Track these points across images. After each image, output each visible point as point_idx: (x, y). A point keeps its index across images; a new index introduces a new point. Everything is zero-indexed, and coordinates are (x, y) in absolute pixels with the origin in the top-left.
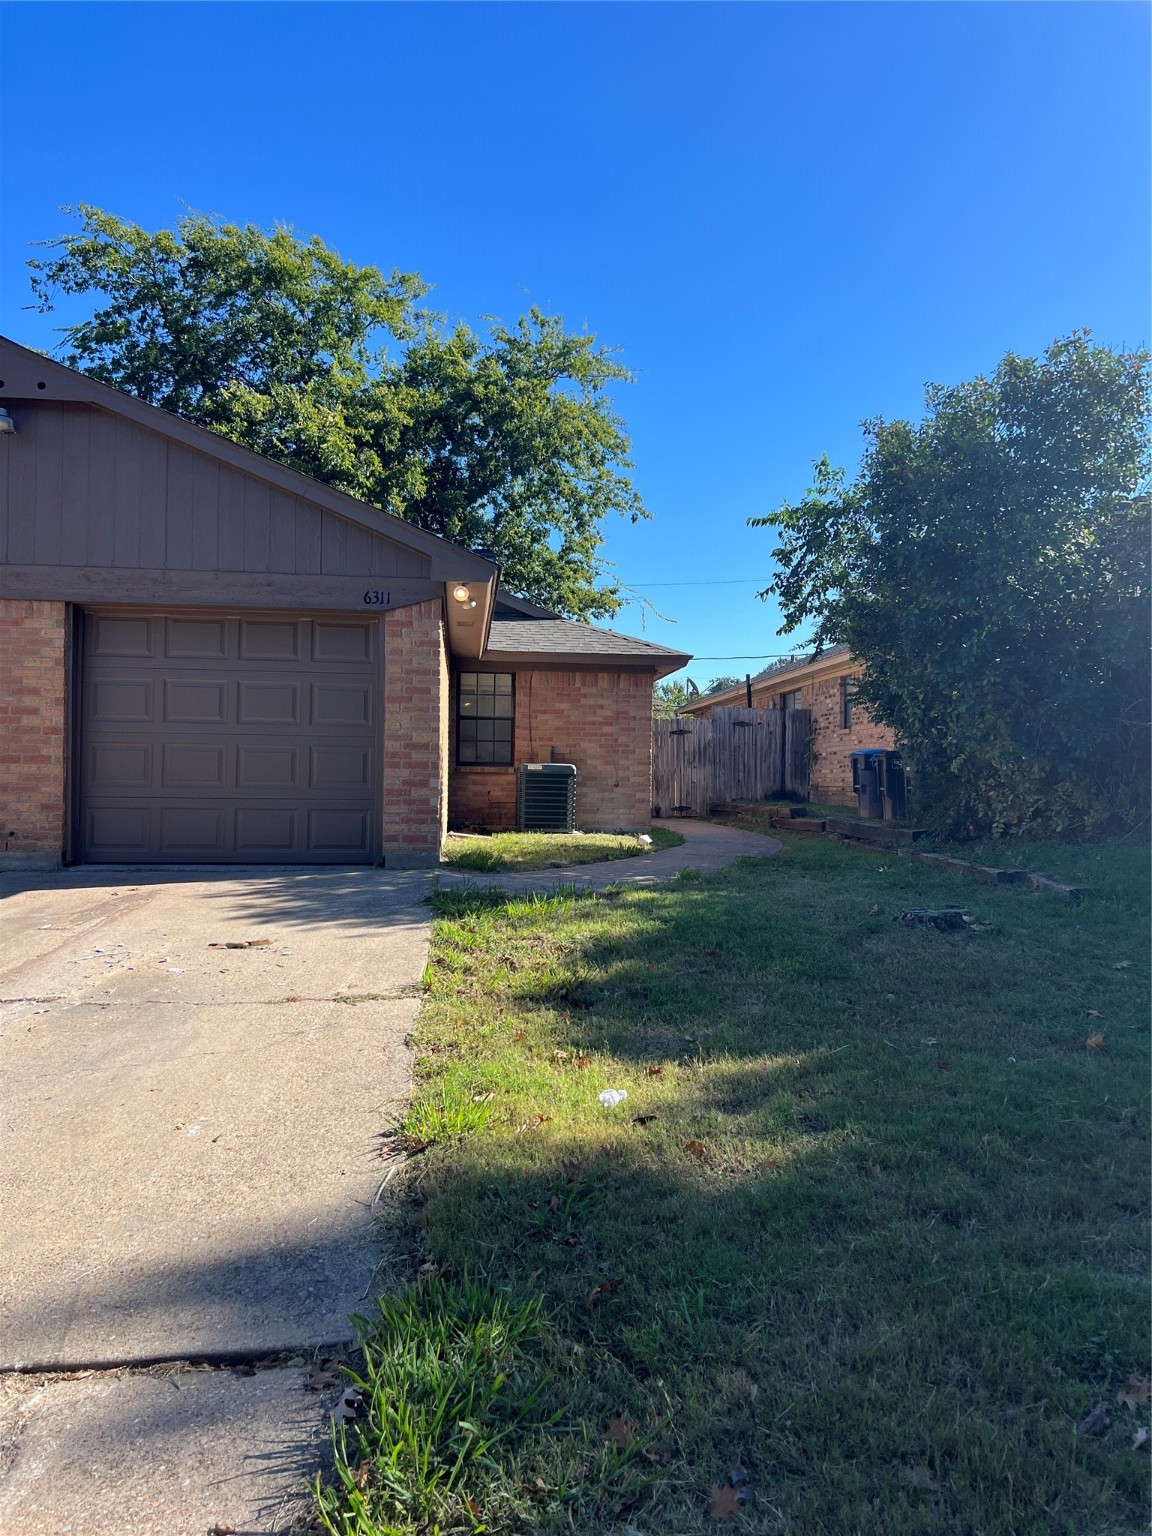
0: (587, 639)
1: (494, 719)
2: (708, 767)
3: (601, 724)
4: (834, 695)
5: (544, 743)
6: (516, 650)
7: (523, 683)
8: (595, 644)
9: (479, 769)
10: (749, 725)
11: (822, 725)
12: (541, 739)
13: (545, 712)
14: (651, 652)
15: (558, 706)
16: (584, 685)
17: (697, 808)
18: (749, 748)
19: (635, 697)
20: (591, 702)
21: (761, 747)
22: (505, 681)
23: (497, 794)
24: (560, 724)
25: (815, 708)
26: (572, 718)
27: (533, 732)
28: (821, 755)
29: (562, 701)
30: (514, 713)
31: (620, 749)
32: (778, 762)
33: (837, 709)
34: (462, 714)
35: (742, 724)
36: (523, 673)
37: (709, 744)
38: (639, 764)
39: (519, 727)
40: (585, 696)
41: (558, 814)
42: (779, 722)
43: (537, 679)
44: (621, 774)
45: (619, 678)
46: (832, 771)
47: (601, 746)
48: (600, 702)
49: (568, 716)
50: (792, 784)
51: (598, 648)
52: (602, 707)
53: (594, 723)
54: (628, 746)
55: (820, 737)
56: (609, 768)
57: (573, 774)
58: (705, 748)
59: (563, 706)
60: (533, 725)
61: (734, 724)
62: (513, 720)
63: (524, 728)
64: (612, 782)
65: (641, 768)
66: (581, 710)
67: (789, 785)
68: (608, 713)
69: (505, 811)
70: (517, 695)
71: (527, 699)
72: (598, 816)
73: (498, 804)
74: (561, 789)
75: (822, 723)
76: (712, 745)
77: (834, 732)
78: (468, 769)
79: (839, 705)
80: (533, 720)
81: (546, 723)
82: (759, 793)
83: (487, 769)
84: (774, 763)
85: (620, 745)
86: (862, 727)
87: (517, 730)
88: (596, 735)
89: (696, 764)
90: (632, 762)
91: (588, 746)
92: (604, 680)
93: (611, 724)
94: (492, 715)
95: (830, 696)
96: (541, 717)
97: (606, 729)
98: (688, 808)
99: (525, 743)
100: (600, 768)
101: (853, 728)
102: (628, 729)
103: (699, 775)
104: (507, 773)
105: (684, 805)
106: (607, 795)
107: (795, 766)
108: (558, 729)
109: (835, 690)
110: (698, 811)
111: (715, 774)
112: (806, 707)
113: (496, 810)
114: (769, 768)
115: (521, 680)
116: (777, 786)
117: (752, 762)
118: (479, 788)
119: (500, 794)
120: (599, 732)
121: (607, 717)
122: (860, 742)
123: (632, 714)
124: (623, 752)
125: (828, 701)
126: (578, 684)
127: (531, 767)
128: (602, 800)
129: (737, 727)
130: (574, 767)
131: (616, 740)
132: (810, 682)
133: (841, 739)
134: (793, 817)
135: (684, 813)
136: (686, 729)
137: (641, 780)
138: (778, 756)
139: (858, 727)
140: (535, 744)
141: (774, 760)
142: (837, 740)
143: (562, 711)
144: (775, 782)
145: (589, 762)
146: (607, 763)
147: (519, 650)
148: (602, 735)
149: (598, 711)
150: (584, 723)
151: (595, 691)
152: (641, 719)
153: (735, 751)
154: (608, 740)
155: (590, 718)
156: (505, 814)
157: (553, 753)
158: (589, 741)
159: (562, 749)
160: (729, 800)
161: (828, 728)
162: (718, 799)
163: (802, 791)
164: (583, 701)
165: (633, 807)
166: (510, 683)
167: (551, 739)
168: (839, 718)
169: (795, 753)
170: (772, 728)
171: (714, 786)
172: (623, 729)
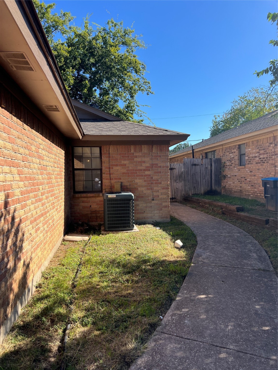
0: (136, 129)
1: (92, 170)
2: (183, 182)
3: (145, 170)
4: (235, 152)
5: (117, 181)
6: (100, 134)
7: (105, 152)
8: (140, 131)
9: (85, 195)
10: (198, 165)
11: (228, 164)
12: (116, 179)
13: (117, 165)
14: (168, 133)
15: (123, 162)
16: (135, 151)
17: (179, 198)
18: (198, 175)
19: (160, 156)
20: (139, 159)
21: (203, 174)
22: (96, 150)
23: (95, 207)
24: (125, 171)
25: (224, 157)
26: (130, 168)
27: (111, 175)
28: (227, 176)
29: (125, 160)
30: (102, 166)
31: (154, 182)
32: (209, 179)
33: (236, 158)
34: (75, 168)
35: (195, 165)
36: (105, 146)
37: (183, 173)
38: (163, 189)
39: (104, 173)
40: (136, 157)
41: (125, 220)
42: (209, 164)
43: (112, 149)
44: (155, 194)
45: (152, 147)
46: (234, 183)
47: (145, 181)
48: (143, 159)
49: (128, 167)
50: (215, 187)
51: (142, 132)
52: (144, 162)
53: (141, 170)
54: (158, 180)
55: (227, 169)
56: (149, 191)
57: (132, 199)
58: (181, 175)
59: (126, 162)
60: (111, 172)
61: (192, 165)
62: (101, 170)
63: (107, 174)
64: (150, 198)
65: (164, 191)
66: (135, 164)
67: (213, 187)
68: (148, 165)
69: (99, 215)
70: (103, 157)
71: (108, 159)
72: (145, 215)
73: (95, 212)
74: (126, 207)
75: (228, 163)
76: (184, 173)
77: (234, 167)
78: (79, 195)
79: (237, 156)
80: (111, 170)
81: (118, 170)
82: (202, 192)
83: (89, 195)
84: (208, 179)
85: (154, 180)
86: (252, 165)
87: (103, 175)
88: (142, 176)
89: (178, 181)
90: (160, 188)
91: (139, 181)
92: (145, 149)
93: (149, 170)
94: (90, 168)
95: (232, 153)
96: (115, 168)
97: (147, 173)
98: (175, 198)
99: (108, 181)
100: (145, 192)
101: (246, 166)
102: (158, 172)
103: (179, 185)
104: (99, 196)
105: (174, 197)
106: (149, 205)
107: (216, 181)
108: (123, 173)
109: (235, 150)
110: (179, 199)
111: (185, 185)
112: (219, 157)
113: (94, 215)
114: (206, 181)
115: (104, 151)
116: (209, 189)
117: (199, 179)
118: (86, 204)
119: (96, 206)
120: (143, 174)
121: (147, 167)
122: (251, 172)
123: (159, 165)
124: (155, 183)
125: (231, 155)
126: (132, 151)
127: (110, 196)
128: (146, 207)
129: (193, 166)
130: (133, 195)
131: (152, 178)
132: (222, 147)
133: (239, 170)
134: (238, 211)
135: (174, 200)
136: (174, 167)
137: (165, 196)
138: (209, 177)
139: (249, 165)
140: (113, 181)
141: (208, 178)
142: (237, 170)
143: (125, 165)
144: (208, 186)
145: (139, 189)
146: (148, 189)
147: (102, 134)
148: (145, 176)
149: (143, 164)
150: (136, 170)
151: (141, 155)
152: (164, 167)
153: (193, 175)
154: (148, 178)
155: (139, 168)
156: (99, 216)
157: (121, 186)
158: (139, 179)
159: (126, 183)
160: (191, 195)
161: (231, 165)
162: (187, 194)
163: (218, 189)
164: (135, 159)
165: (161, 210)
166: (99, 152)
167: (120, 179)
168: (237, 162)
169: (216, 175)
170: (207, 166)
171: (185, 190)
172: (155, 173)
